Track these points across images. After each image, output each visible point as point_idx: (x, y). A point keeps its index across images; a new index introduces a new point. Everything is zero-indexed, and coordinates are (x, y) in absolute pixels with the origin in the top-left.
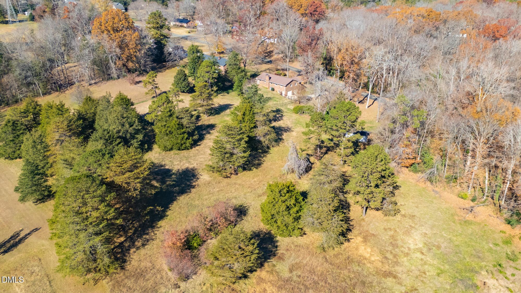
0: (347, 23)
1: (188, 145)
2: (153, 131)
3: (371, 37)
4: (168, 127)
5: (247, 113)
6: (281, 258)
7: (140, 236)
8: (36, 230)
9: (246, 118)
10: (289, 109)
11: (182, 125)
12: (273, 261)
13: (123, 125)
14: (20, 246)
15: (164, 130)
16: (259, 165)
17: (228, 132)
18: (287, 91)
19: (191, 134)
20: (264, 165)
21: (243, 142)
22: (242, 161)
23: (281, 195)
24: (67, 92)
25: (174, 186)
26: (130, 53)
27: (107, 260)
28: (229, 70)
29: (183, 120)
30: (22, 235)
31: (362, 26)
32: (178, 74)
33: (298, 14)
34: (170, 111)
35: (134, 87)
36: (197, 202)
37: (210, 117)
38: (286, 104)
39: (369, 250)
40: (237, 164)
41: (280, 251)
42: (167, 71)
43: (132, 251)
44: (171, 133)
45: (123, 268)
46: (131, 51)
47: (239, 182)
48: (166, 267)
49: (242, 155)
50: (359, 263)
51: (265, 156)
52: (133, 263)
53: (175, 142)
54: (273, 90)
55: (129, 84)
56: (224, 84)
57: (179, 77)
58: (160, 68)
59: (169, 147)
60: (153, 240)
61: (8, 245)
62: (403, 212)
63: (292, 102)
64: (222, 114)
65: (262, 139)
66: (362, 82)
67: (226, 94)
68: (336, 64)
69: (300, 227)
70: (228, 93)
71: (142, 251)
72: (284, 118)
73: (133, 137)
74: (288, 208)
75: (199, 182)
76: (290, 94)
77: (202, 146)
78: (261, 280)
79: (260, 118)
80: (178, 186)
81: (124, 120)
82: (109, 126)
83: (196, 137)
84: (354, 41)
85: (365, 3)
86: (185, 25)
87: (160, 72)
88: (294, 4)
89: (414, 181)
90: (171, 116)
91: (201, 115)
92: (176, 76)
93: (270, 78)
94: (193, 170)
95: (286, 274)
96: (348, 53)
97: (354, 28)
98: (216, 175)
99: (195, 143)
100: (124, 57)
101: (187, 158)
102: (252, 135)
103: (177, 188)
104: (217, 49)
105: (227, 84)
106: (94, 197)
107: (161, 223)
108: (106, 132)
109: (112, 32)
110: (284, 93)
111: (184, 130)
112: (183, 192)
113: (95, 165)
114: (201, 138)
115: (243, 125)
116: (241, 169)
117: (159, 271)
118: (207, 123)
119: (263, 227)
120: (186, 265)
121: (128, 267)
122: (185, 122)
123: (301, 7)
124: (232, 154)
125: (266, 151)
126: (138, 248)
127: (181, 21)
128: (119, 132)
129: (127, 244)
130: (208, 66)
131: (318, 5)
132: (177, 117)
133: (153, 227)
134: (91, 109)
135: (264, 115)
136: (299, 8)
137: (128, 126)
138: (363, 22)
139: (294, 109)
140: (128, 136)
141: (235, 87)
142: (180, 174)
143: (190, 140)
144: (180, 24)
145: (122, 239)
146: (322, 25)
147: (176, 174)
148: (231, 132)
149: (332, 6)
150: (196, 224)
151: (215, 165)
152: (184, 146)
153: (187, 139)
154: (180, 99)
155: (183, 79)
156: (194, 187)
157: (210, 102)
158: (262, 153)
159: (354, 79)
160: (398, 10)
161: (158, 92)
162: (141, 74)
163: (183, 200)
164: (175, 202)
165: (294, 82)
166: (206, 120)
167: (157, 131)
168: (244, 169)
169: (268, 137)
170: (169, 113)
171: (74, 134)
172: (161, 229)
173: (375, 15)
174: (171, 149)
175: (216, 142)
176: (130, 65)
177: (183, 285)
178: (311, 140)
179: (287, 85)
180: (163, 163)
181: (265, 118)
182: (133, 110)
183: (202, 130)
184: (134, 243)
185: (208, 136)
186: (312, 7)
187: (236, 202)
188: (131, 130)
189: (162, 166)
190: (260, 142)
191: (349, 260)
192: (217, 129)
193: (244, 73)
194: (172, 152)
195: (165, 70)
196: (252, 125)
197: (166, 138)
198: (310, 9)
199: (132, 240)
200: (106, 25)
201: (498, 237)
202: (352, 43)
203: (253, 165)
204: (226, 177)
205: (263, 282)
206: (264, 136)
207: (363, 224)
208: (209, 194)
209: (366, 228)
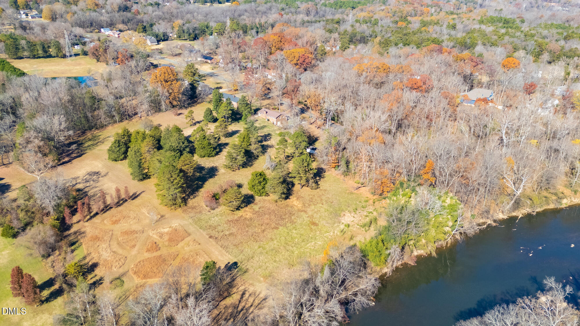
1: (213, 154)
2: (193, 146)
4: (203, 144)
5: (246, 137)
6: (256, 204)
7: (192, 194)
8: (144, 192)
9: (245, 140)
10: (276, 134)
11: (210, 143)
12: (252, 205)
13: (179, 144)
14: (138, 197)
15: (200, 146)
16: (252, 165)
17: (234, 148)
18: (277, 121)
19: (215, 148)
20: (254, 166)
21: (242, 153)
22: (241, 162)
23: (257, 177)
24: (133, 120)
25: (207, 174)
26: (175, 95)
27: (180, 201)
28: (240, 107)
29: (211, 141)
30: (138, 194)
32: (207, 111)
33: (291, 64)
34: (204, 136)
35: (177, 117)
36: (218, 182)
37: (226, 138)
38: (275, 131)
39: (298, 203)
40: (239, 164)
41: (255, 202)
42: (198, 105)
43: (189, 200)
44: (204, 147)
45: (186, 205)
46: (175, 94)
47: (240, 173)
48: (205, 206)
49: (242, 159)
50: (292, 207)
51: (255, 161)
52: (190, 204)
53: (206, 152)
54: (268, 120)
55: (174, 116)
56: (236, 117)
58: (193, 103)
59: (203, 155)
60: (198, 196)
61: (133, 197)
62: (321, 188)
63: (280, 129)
64: (234, 136)
65: (254, 151)
67: (237, 123)
69: (266, 192)
70: (239, 122)
71: (194, 200)
72: (272, 140)
73: (184, 150)
74: (260, 182)
75: (219, 173)
76: (279, 123)
77: (221, 155)
78: (245, 211)
79: (253, 140)
80: (209, 174)
81: (180, 141)
82: (172, 143)
83: (218, 150)
86: (209, 61)
87: (193, 106)
88: (289, 56)
89: (335, 175)
90: (204, 138)
91: (221, 137)
92: (205, 112)
93: (267, 112)
94: (216, 167)
95: (257, 209)
98: (228, 170)
99: (217, 154)
100: (171, 98)
101: (213, 161)
102: (248, 149)
103: (208, 176)
105: (238, 116)
106: (175, 174)
107: (201, 190)
108: (171, 147)
109: (163, 82)
110: (275, 123)
111: (211, 146)
112: (211, 177)
113: (173, 162)
114: (221, 151)
115: (243, 144)
116: (241, 167)
117: (202, 207)
118: (224, 142)
119: (250, 192)
120: (214, 205)
121: (188, 205)
122: (212, 141)
123: (295, 58)
124: (236, 159)
125: (256, 158)
126: (192, 199)
127: (206, 57)
128: (177, 147)
129: (186, 197)
130: (225, 107)
131: (306, 57)
132: (208, 139)
133: (198, 191)
134: (158, 133)
135: (255, 139)
137: (182, 144)
139: (279, 134)
140: (182, 149)
141: (243, 119)
142: (210, 169)
143: (215, 152)
144: (205, 60)
145: (184, 195)
147: (207, 169)
148: (236, 147)
150: (218, 189)
151: (227, 165)
152: (211, 155)
153: (213, 151)
154: (208, 128)
155: (210, 114)
156: (216, 175)
157: (226, 130)
158: (254, 159)
161: (194, 122)
162: (181, 108)
163: (211, 181)
164: (207, 182)
165: (282, 115)
166: (223, 140)
167: (196, 146)
168: (243, 167)
169: (257, 151)
170: (203, 137)
171: (155, 148)
172: (202, 192)
173: (348, 65)
174: (204, 156)
175: (228, 152)
176: (175, 103)
177: (212, 211)
179: (277, 117)
180: (200, 164)
181: (256, 140)
182: (183, 135)
183: (221, 146)
184: (189, 197)
185: (224, 150)
186: (302, 58)
187: (238, 182)
188: (183, 146)
189: (199, 165)
190: (253, 153)
192: (229, 146)
193: (249, 109)
194: (205, 158)
195: (197, 104)
196: (248, 144)
197: (201, 150)
199: (189, 196)
200: (160, 78)
201: (363, 199)
203: (249, 165)
204: (234, 171)
205: (247, 212)
206: (255, 150)
207: (299, 192)
208: (224, 178)
209: (300, 194)
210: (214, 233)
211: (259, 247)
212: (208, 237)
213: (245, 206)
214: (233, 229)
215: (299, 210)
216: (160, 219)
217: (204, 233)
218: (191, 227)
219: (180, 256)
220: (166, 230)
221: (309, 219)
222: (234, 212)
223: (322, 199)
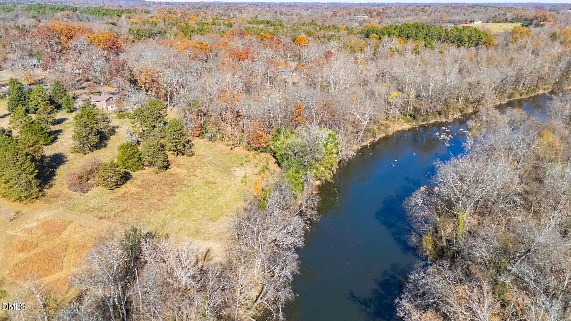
0: (142, 54)
1: (49, 141)
3: (162, 63)
4: (32, 130)
6: (135, 179)
7: (46, 184)
9: (90, 118)
10: (113, 117)
11: (43, 128)
12: (131, 180)
16: (106, 145)
18: (107, 105)
20: (109, 146)
21: (94, 129)
22: (95, 141)
23: (128, 147)
25: (52, 162)
27: (36, 190)
31: (154, 56)
33: (99, 49)
36: (72, 167)
37: (55, 126)
38: (109, 114)
39: (181, 170)
40: (93, 144)
41: (133, 177)
43: (45, 190)
45: (45, 196)
47: (96, 155)
48: (71, 192)
49: (96, 137)
50: (177, 174)
51: (108, 141)
52: (49, 193)
57: (12, 103)
60: (55, 184)
62: (197, 154)
63: (114, 112)
64: (62, 124)
65: (103, 131)
66: (162, 93)
68: (141, 83)
69: (142, 163)
71: (52, 189)
72: (112, 122)
75: (68, 159)
76: (110, 107)
77: (58, 142)
78: (126, 187)
80: (55, 162)
84: (151, 67)
85: (152, 36)
88: (93, 41)
89: (202, 142)
90: (32, 122)
93: (91, 98)
94: (60, 154)
95: (139, 183)
96: (148, 74)
97: (148, 58)
98: (78, 154)
101: (53, 149)
104: (26, 81)
106: (22, 157)
110: (105, 107)
111: (44, 131)
112: (60, 164)
114: (56, 138)
116: (94, 149)
117: (68, 193)
118: (54, 130)
120: (84, 187)
121: (47, 195)
123: (100, 43)
124: (88, 138)
125: (107, 138)
126: (48, 189)
129: (40, 188)
130: (39, 92)
131: (115, 41)
133: (51, 180)
136: (99, 43)
138: (154, 52)
139: (117, 116)
141: (63, 106)
142: (53, 157)
143: (51, 138)
146: (122, 56)
147: (50, 157)
149: (124, 39)
150: (82, 171)
151: (77, 147)
153: (48, 137)
156: (66, 161)
158: (105, 140)
159: (156, 92)
160: (179, 43)
163: (62, 167)
165: (111, 98)
166: (53, 128)
168: (96, 149)
169: (107, 129)
172: (57, 180)
173: (162, 47)
177: (85, 195)
178: (137, 126)
179: (107, 101)
183: (54, 133)
184: (43, 187)
186: (110, 42)
191: (171, 174)
196: (95, 122)
198: (108, 44)
201: (243, 156)
202: (149, 67)
203: (102, 146)
204: (85, 154)
205: (129, 187)
206: (104, 128)
207: (176, 161)
208: (79, 162)
209: (178, 163)
210: (101, 214)
211: (167, 214)
212: (96, 219)
213: (123, 183)
214: (123, 205)
215: (187, 176)
216: (15, 216)
217: (90, 216)
218: (66, 214)
219: (71, 245)
220: (34, 225)
221: (202, 180)
222: (114, 190)
223: (204, 163)
